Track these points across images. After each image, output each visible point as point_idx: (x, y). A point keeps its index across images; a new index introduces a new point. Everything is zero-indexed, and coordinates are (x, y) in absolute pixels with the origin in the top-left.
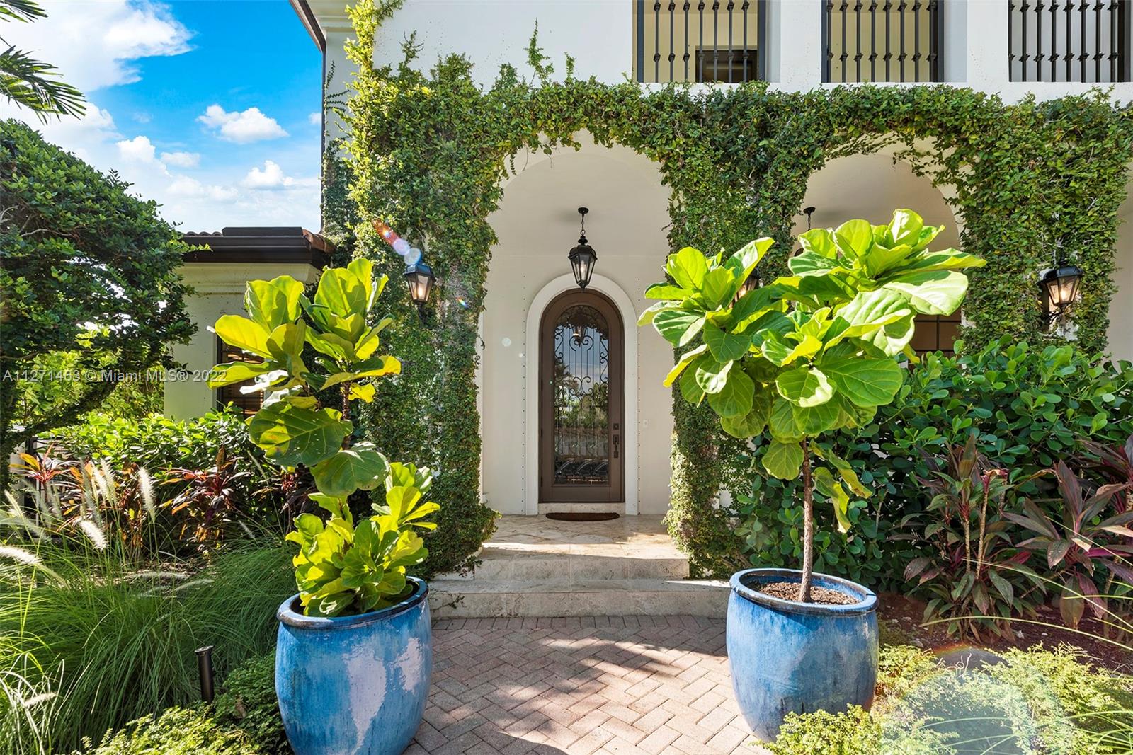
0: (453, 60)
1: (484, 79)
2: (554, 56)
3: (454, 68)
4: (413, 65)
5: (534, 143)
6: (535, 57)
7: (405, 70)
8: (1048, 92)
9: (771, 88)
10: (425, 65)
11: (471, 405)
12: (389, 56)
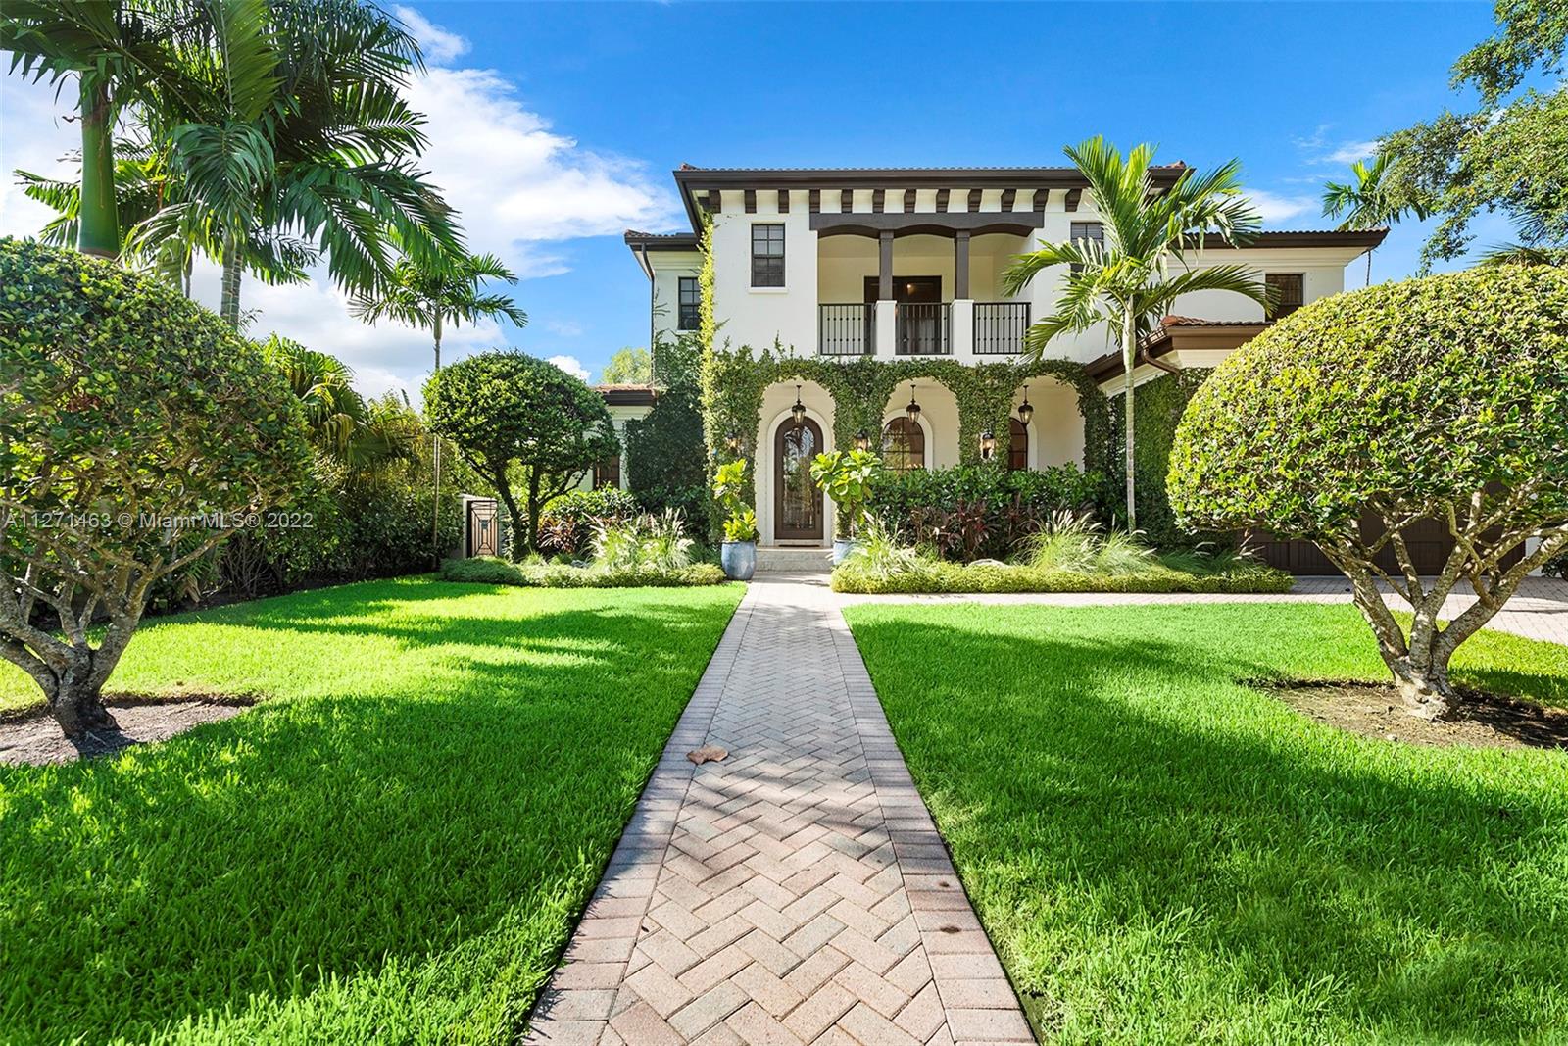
0: (744, 347)
1: (757, 356)
2: (785, 345)
3: (745, 350)
4: (728, 350)
5: (777, 381)
6: (778, 345)
7: (725, 352)
8: (988, 360)
9: (875, 358)
10: (733, 350)
11: (752, 489)
12: (719, 347)
